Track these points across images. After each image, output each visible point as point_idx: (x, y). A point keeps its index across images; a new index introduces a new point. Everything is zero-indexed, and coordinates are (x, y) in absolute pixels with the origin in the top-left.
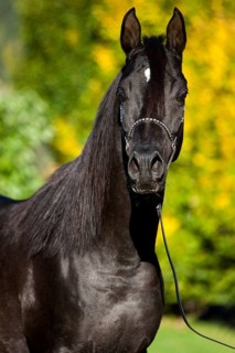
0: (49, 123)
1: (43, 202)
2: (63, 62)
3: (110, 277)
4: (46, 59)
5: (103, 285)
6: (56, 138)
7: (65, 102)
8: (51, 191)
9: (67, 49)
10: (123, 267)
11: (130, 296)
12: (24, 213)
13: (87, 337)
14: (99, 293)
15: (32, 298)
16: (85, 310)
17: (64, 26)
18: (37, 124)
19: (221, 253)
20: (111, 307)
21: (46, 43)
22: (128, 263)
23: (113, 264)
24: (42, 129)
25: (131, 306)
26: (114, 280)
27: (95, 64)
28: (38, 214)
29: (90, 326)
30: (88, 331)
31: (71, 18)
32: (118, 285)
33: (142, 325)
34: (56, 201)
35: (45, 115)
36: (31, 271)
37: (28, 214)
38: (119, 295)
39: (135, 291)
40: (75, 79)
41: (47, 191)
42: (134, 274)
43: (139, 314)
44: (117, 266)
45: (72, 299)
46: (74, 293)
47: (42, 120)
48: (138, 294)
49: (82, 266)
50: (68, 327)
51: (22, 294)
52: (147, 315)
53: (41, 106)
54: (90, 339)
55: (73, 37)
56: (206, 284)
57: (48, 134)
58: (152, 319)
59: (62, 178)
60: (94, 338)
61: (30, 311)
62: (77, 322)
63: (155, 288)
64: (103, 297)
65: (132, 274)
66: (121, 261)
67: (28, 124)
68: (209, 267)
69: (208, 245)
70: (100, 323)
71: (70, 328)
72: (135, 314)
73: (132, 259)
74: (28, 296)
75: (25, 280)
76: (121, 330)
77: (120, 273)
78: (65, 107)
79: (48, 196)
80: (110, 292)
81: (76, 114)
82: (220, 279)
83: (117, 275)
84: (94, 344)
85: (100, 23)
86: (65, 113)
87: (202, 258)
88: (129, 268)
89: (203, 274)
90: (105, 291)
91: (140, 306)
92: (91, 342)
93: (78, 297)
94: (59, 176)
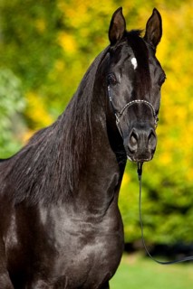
0: (21, 96)
1: (25, 161)
2: (34, 46)
3: (82, 223)
4: (19, 43)
5: (76, 230)
6: (28, 107)
7: (35, 79)
8: (31, 151)
9: (36, 35)
10: (93, 215)
11: (97, 239)
12: (9, 169)
13: (61, 272)
14: (72, 237)
15: (15, 240)
16: (60, 251)
17: (34, 16)
18: (13, 97)
19: (165, 201)
20: (81, 248)
21: (19, 30)
22: (97, 212)
23: (85, 212)
24: (17, 100)
25: (98, 247)
26: (84, 226)
27: (60, 47)
28: (21, 170)
29: (64, 264)
30: (62, 268)
31: (40, 10)
32: (88, 229)
33: (106, 262)
34: (36, 160)
35: (19, 89)
36: (14, 217)
37: (12, 170)
38: (88, 238)
39: (101, 234)
40: (43, 60)
41: (29, 151)
42: (101, 221)
43: (105, 253)
44: (87, 214)
45: (49, 241)
46: (51, 236)
47: (17, 93)
48: (103, 237)
49: (59, 214)
50: (45, 264)
51: (6, 237)
52: (111, 254)
53: (15, 82)
54: (63, 274)
55: (41, 25)
56: (152, 227)
57: (21, 105)
58: (114, 257)
59: (40, 140)
60: (67, 273)
61: (13, 251)
62: (53, 260)
63: (117, 233)
64: (75, 240)
65: (100, 220)
66: (91, 210)
67: (5, 96)
68: (154, 213)
69: (153, 195)
70: (72, 261)
71: (46, 265)
72: (101, 253)
73: (100, 209)
74: (11, 239)
75: (9, 225)
76: (90, 267)
77: (90, 220)
78: (35, 83)
79: (29, 155)
80: (82, 235)
81: (45, 88)
82: (163, 223)
83: (87, 221)
84: (67, 278)
85: (63, 14)
86: (35, 88)
87: (149, 206)
88: (97, 216)
89: (149, 219)
90: (77, 235)
91: (105, 247)
92: (64, 276)
93: (54, 240)
94: (38, 139)
